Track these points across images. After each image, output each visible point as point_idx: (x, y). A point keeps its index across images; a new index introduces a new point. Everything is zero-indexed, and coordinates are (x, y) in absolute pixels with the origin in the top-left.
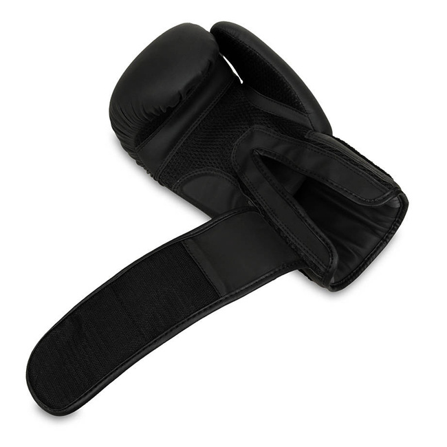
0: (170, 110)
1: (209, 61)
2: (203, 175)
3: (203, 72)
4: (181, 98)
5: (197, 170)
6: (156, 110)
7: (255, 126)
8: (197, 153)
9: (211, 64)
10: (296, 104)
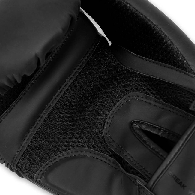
0: (26, 79)
1: (71, 16)
2: (71, 158)
3: (64, 30)
4: (39, 63)
5: (64, 152)
6: (9, 81)
7: (131, 94)
8: (62, 132)
9: (72, 19)
10: (180, 63)
